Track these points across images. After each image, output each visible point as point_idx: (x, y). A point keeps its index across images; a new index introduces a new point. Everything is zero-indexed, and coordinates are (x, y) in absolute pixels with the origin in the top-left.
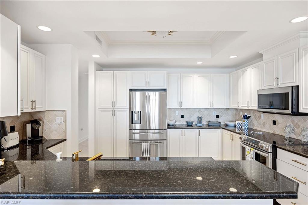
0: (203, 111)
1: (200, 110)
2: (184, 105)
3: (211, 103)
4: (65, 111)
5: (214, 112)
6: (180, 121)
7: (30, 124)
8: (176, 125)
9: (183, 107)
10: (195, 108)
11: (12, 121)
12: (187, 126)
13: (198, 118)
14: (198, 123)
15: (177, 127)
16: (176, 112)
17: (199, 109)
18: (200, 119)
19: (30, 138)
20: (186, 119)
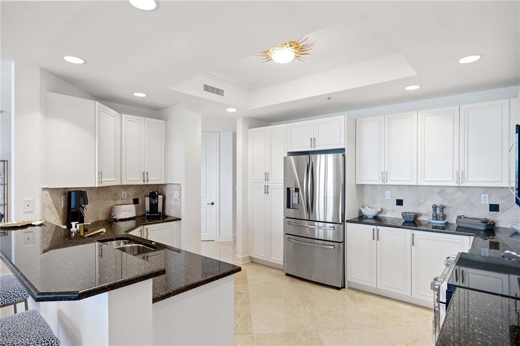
0: (452, 194)
1: (443, 190)
2: (392, 179)
3: (460, 175)
4: (179, 184)
5: (483, 195)
6: (394, 211)
7: (148, 198)
8: (387, 219)
9: (389, 183)
10: (417, 186)
11: (136, 193)
12: (404, 224)
13: (435, 207)
14: (433, 220)
15: (389, 224)
16: (387, 192)
17: (440, 189)
18: (440, 212)
19: (148, 213)
20: (408, 208)
